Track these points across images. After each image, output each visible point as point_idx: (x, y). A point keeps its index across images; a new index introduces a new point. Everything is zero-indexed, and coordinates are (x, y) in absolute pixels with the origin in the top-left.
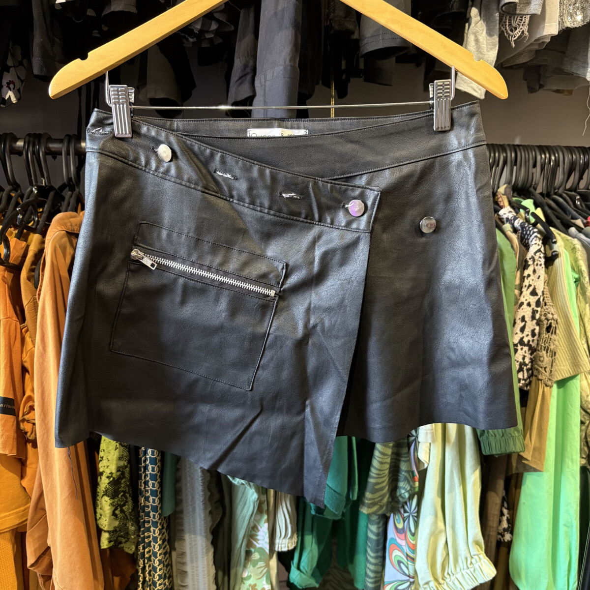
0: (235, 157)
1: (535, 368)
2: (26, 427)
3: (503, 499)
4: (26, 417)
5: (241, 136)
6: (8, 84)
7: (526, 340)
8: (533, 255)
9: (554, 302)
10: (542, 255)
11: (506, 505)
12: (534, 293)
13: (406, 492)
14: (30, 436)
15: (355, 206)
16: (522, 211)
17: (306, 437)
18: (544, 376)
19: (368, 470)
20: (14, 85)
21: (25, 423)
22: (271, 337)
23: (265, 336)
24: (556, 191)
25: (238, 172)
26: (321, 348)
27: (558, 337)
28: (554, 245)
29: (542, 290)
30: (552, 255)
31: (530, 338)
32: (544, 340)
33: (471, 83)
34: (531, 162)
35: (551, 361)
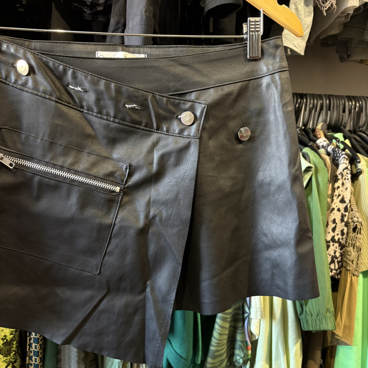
0: (84, 72)
1: (344, 261)
5: (90, 56)
7: (336, 238)
8: (341, 171)
9: (359, 209)
10: (349, 172)
12: (343, 201)
13: (241, 358)
15: (186, 117)
16: (334, 141)
17: (147, 313)
18: (352, 267)
19: (210, 340)
22: (116, 227)
23: (111, 226)
24: (360, 129)
25: (87, 85)
26: (159, 236)
27: (362, 236)
28: (358, 164)
29: (349, 199)
30: (357, 172)
31: (340, 236)
32: (351, 238)
33: (293, 40)
34: (341, 107)
35: (357, 256)
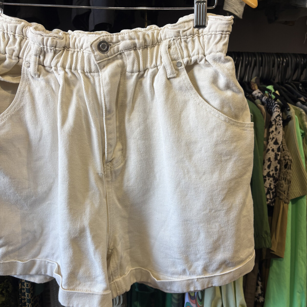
1: (277, 191)
3: (258, 275)
7: (271, 173)
8: (275, 118)
9: (289, 149)
10: (281, 118)
11: (260, 279)
12: (276, 143)
16: (266, 92)
18: (284, 196)
24: (287, 81)
27: (292, 171)
28: (288, 111)
29: (281, 141)
30: (287, 118)
31: (274, 172)
32: (283, 173)
33: (233, 6)
34: (271, 63)
35: (288, 187)
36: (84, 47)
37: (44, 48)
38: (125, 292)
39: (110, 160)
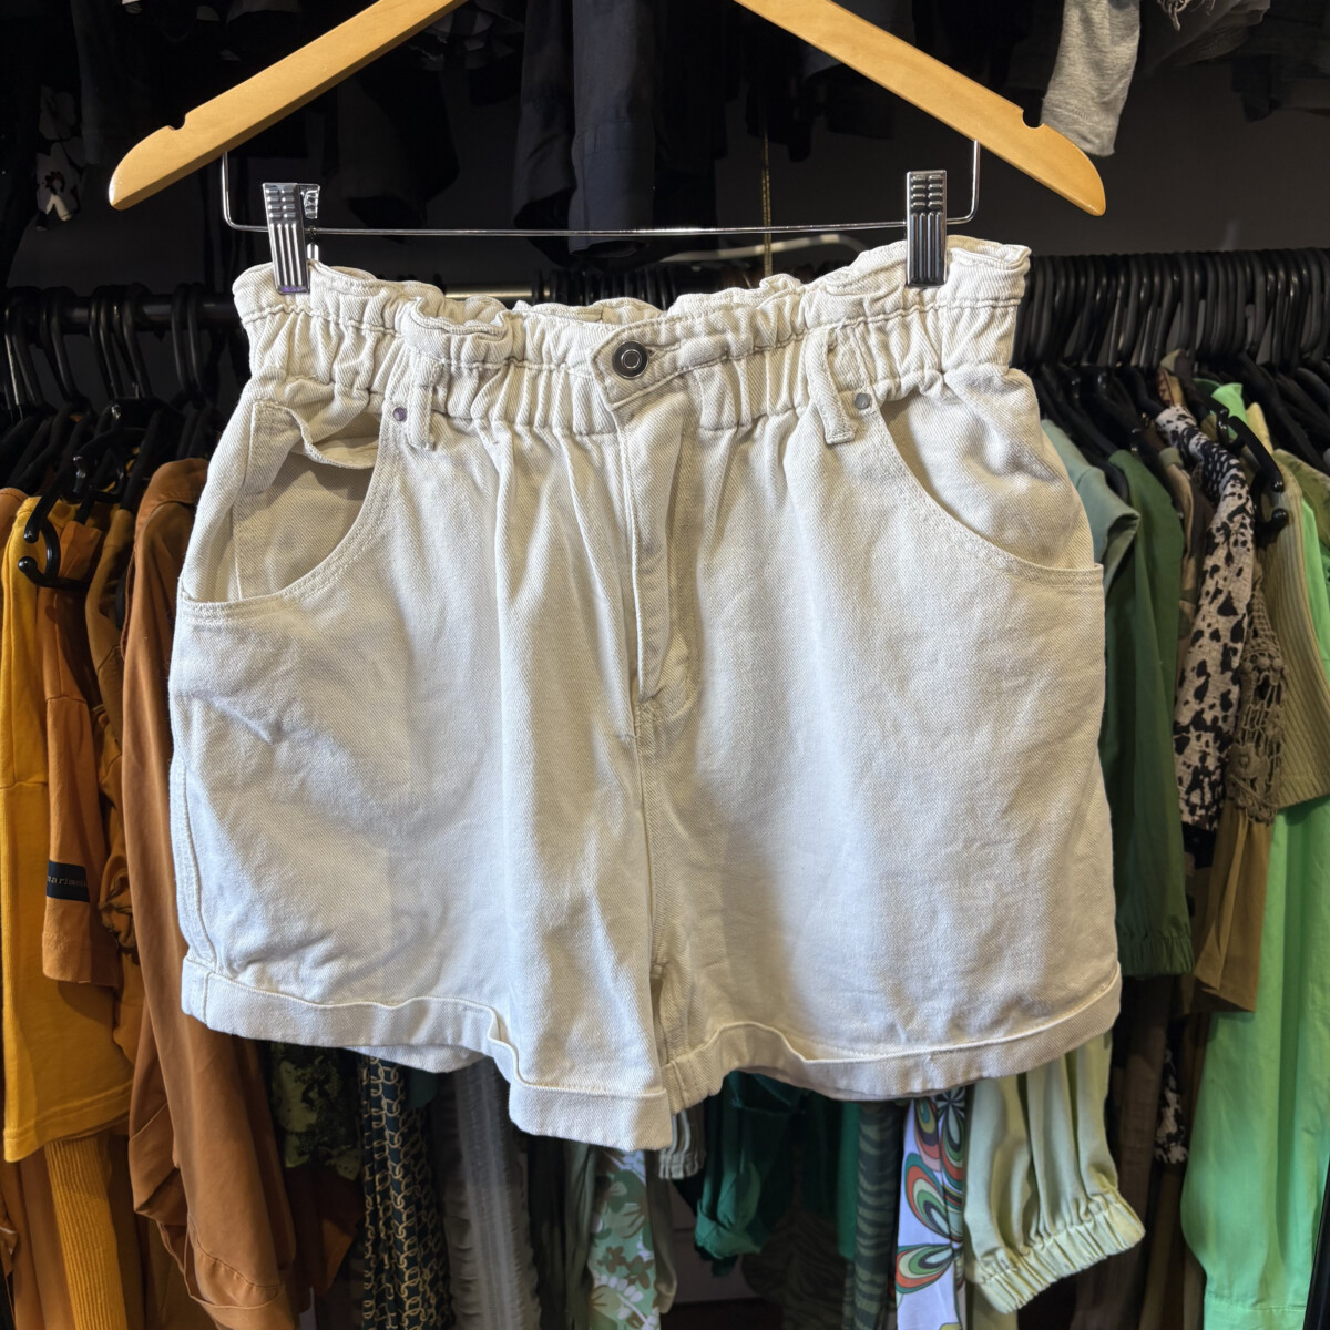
1: (1228, 780)
2: (115, 923)
3: (1166, 1071)
4: (115, 901)
6: (49, 179)
7: (1208, 717)
8: (1225, 520)
9: (1278, 628)
10: (1248, 521)
12: (1227, 609)
14: (125, 941)
16: (1212, 412)
18: (1251, 798)
20: (63, 182)
21: (114, 913)
27: (1285, 708)
28: (1279, 494)
29: (1246, 602)
30: (1274, 519)
31: (1218, 712)
32: (1251, 716)
34: (1242, 290)
35: (1269, 765)
36: (570, 360)
37: (450, 365)
38: (705, 1096)
39: (651, 692)
